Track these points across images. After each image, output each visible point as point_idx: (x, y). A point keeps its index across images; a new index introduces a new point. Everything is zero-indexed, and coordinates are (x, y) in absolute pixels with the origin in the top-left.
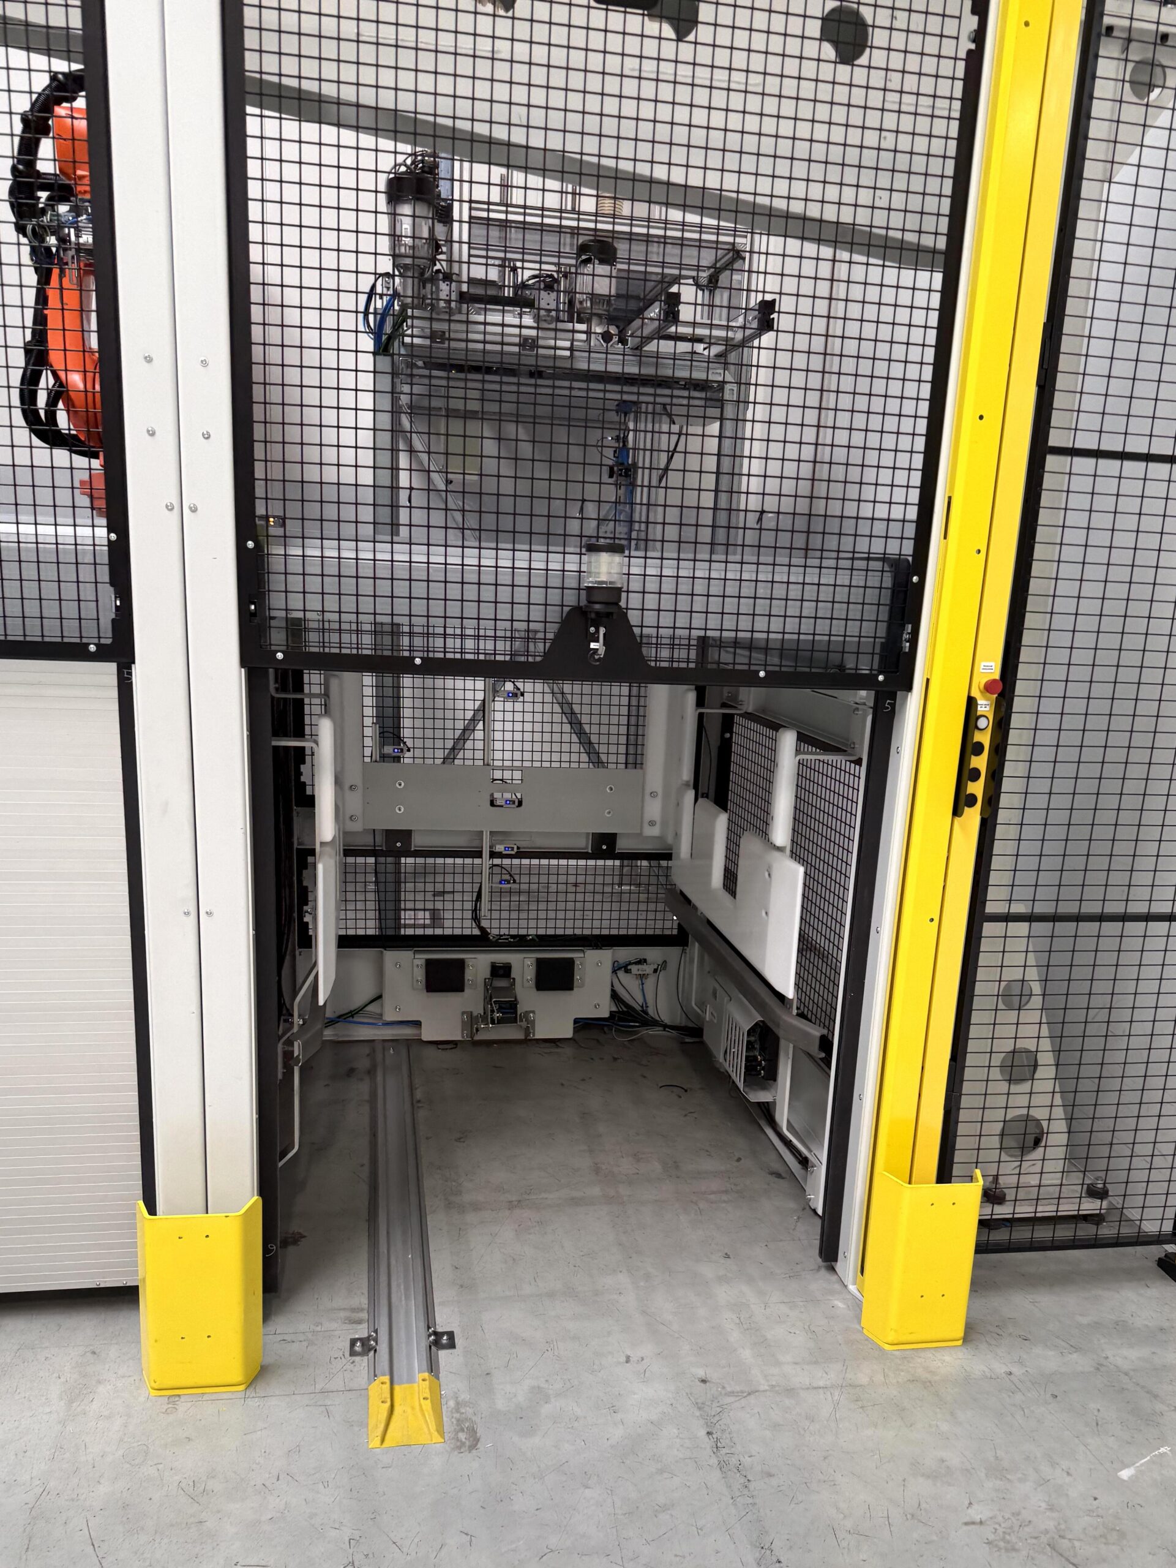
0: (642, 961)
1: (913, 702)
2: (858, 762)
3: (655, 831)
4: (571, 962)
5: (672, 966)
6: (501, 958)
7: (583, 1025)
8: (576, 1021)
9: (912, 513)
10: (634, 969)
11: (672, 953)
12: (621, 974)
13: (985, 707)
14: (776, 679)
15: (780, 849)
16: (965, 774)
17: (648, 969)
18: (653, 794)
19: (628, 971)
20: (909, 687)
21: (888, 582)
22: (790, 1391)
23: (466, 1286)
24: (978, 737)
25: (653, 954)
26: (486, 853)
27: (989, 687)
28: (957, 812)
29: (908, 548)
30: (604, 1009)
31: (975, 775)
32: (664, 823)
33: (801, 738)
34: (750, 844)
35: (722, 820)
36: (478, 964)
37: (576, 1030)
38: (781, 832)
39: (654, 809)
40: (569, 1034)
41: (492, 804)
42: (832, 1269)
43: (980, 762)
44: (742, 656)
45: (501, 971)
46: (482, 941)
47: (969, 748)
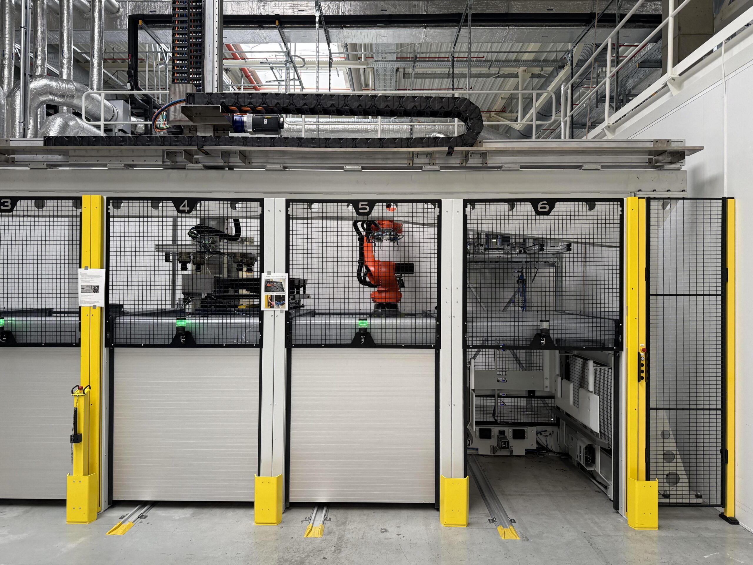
0: (545, 431)
1: (624, 353)
2: (611, 369)
3: (548, 390)
4: (524, 430)
5: (555, 432)
6: (502, 429)
7: (528, 451)
8: (526, 450)
9: (618, 310)
10: (543, 433)
11: (555, 429)
12: (539, 435)
13: (643, 355)
14: (588, 349)
15: (591, 392)
16: (640, 372)
17: (548, 434)
18: (546, 379)
19: (541, 434)
20: (622, 350)
21: (614, 325)
22: (610, 536)
23: (514, 511)
24: (642, 362)
25: (549, 429)
26: (496, 396)
27: (643, 350)
28: (639, 381)
29: (618, 318)
30: (535, 447)
31: (642, 372)
32: (551, 387)
33: (594, 362)
34: (582, 392)
35: (572, 386)
36: (495, 430)
37: (526, 453)
38: (591, 387)
39: (547, 383)
40: (524, 454)
41: (498, 381)
42: (618, 513)
43: (643, 368)
44: (579, 343)
45: (502, 433)
46: (495, 423)
47: (640, 365)
